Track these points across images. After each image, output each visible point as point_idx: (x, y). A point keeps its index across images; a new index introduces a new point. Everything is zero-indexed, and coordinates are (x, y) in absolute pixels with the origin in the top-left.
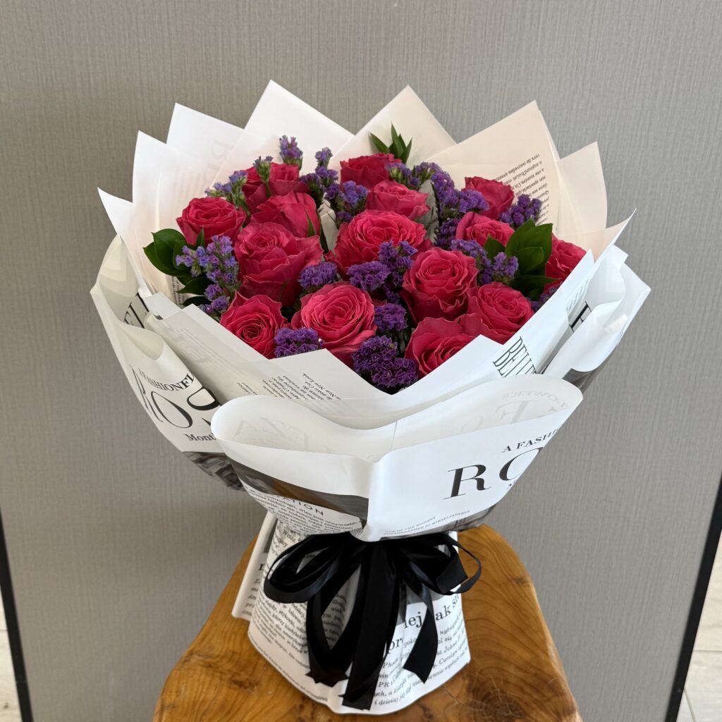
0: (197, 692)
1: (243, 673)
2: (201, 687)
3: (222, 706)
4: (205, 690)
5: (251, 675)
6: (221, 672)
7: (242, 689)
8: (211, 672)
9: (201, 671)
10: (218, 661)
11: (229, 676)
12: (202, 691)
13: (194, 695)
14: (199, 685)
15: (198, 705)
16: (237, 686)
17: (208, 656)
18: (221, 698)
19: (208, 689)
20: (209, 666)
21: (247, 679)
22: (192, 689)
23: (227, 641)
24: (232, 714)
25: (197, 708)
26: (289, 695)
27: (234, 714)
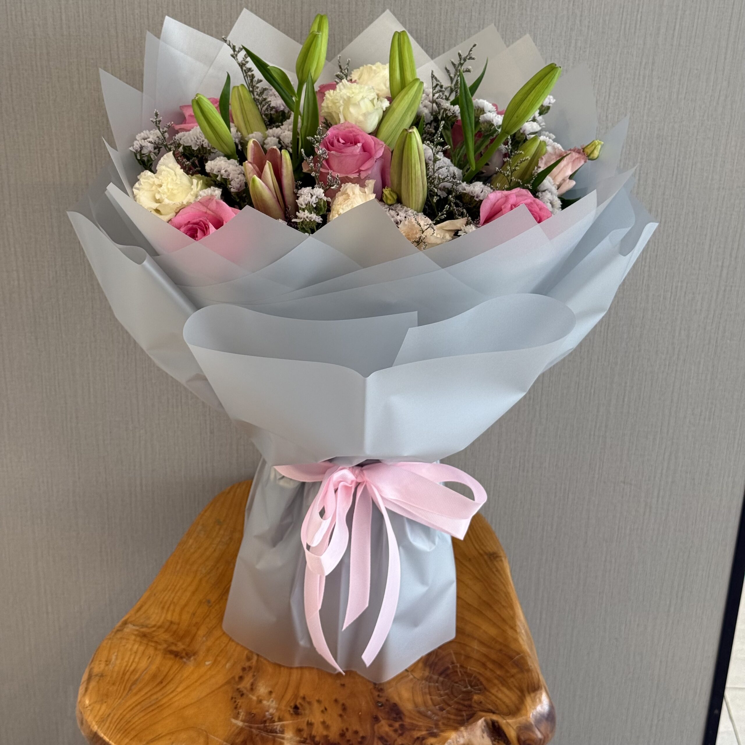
0: (128, 662)
1: (180, 644)
2: (132, 657)
3: (154, 676)
4: (137, 660)
5: (189, 646)
6: (156, 642)
7: (178, 659)
8: (145, 641)
9: (135, 640)
10: (154, 631)
11: (165, 646)
12: (133, 662)
13: (125, 664)
14: (131, 655)
15: (128, 674)
16: (172, 656)
17: (143, 626)
18: (154, 668)
19: (140, 658)
20: (144, 635)
21: (184, 649)
22: (122, 659)
23: (165, 611)
24: (164, 684)
25: (126, 677)
26: (228, 666)
27: (167, 684)
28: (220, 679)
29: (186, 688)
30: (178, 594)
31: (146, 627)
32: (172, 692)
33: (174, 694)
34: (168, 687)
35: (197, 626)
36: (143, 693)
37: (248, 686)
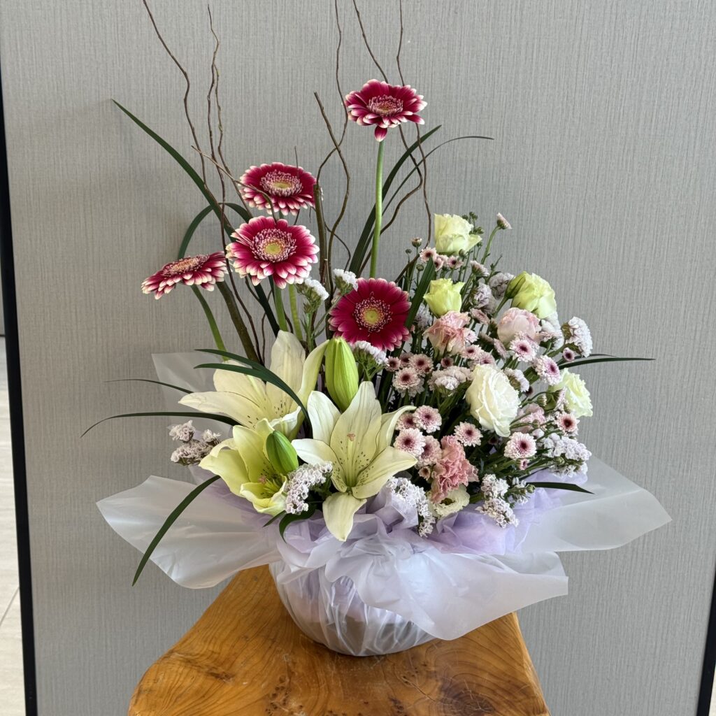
0: (174, 681)
1: (220, 668)
2: (178, 677)
3: (197, 692)
4: (181, 679)
5: (228, 670)
6: (199, 666)
7: (218, 679)
8: (189, 666)
9: (180, 665)
10: (198, 658)
11: (207, 669)
12: (179, 680)
13: (171, 682)
14: (176, 676)
15: (174, 690)
16: (213, 677)
17: (187, 654)
18: (196, 685)
19: (184, 678)
20: (189, 661)
21: (224, 673)
22: (169, 678)
23: (207, 644)
24: (206, 697)
25: (172, 692)
26: (263, 686)
27: (209, 698)
28: (257, 695)
29: (226, 701)
30: (219, 631)
31: (191, 655)
32: (214, 704)
33: (215, 705)
34: (210, 700)
35: (236, 655)
36: (187, 704)
37: (281, 701)
